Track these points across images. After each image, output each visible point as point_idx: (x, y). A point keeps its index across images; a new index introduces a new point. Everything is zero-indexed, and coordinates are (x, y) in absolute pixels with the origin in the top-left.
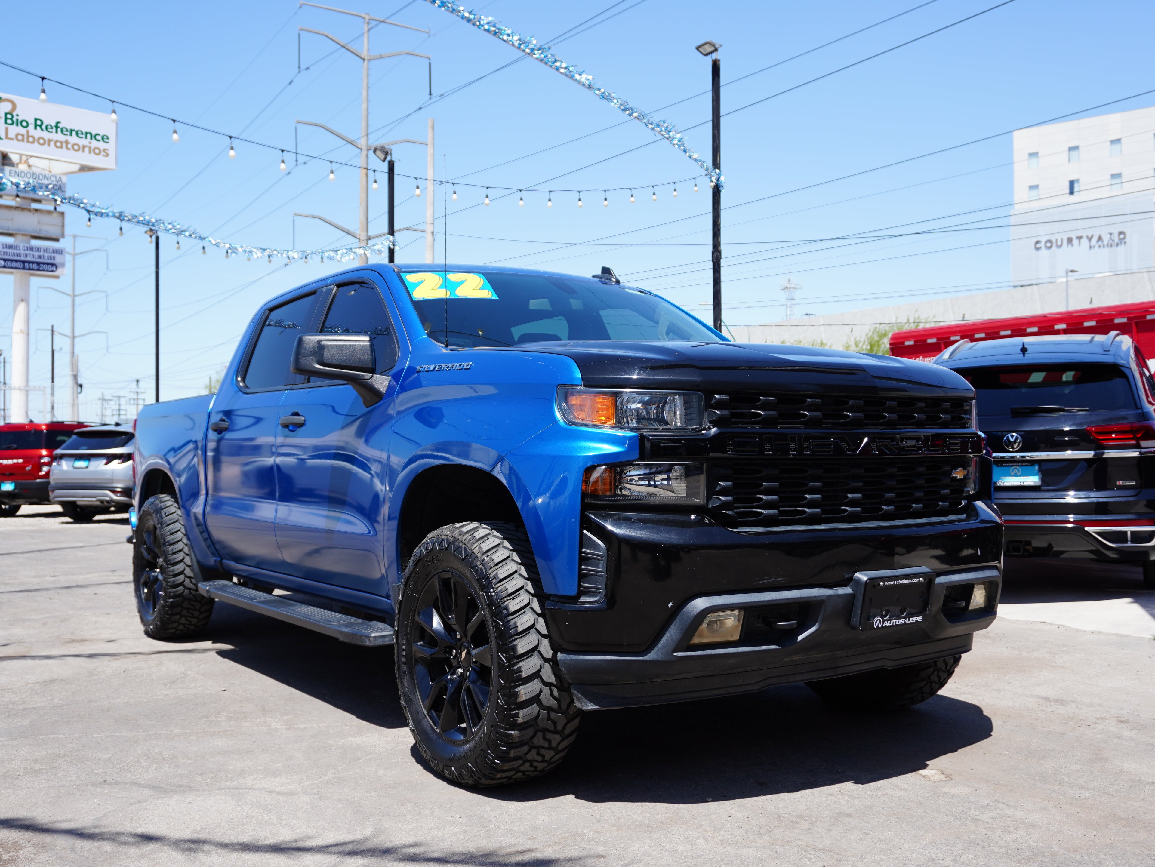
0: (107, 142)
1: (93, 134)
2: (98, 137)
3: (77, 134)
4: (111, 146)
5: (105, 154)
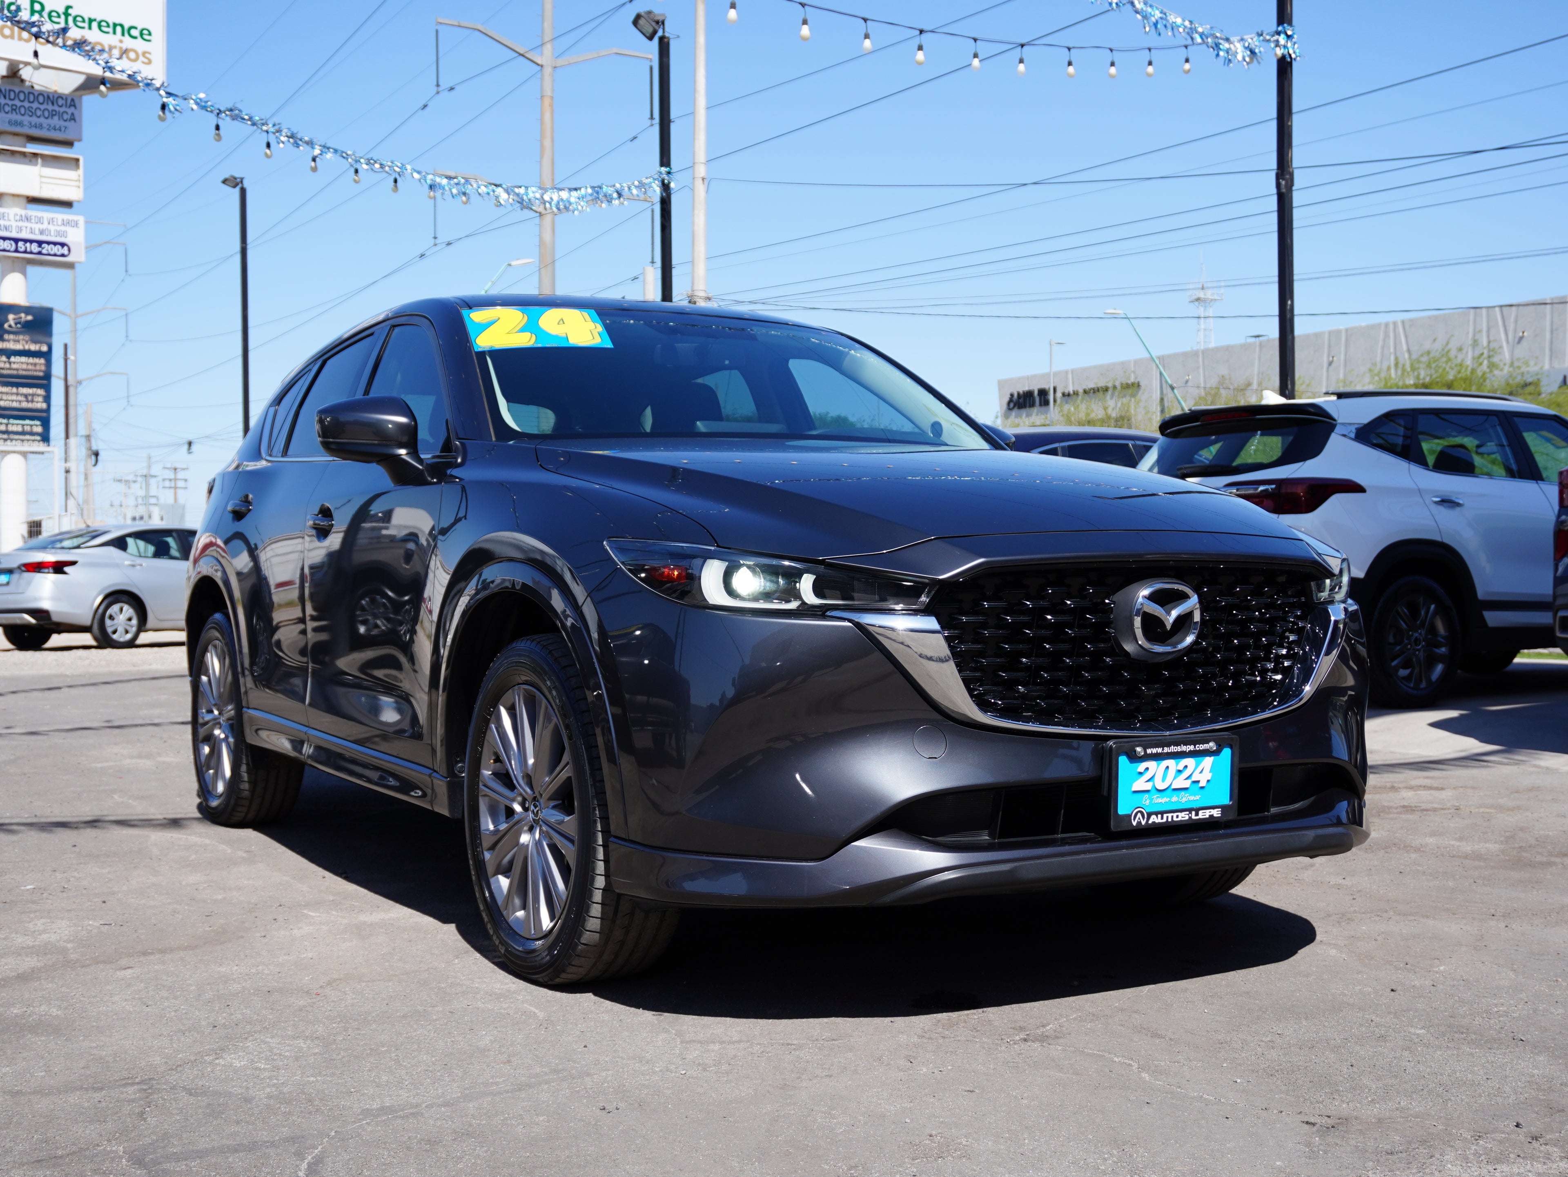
0: (149, 41)
1: (126, 27)
2: (134, 32)
3: (100, 26)
4: (157, 47)
5: (146, 61)
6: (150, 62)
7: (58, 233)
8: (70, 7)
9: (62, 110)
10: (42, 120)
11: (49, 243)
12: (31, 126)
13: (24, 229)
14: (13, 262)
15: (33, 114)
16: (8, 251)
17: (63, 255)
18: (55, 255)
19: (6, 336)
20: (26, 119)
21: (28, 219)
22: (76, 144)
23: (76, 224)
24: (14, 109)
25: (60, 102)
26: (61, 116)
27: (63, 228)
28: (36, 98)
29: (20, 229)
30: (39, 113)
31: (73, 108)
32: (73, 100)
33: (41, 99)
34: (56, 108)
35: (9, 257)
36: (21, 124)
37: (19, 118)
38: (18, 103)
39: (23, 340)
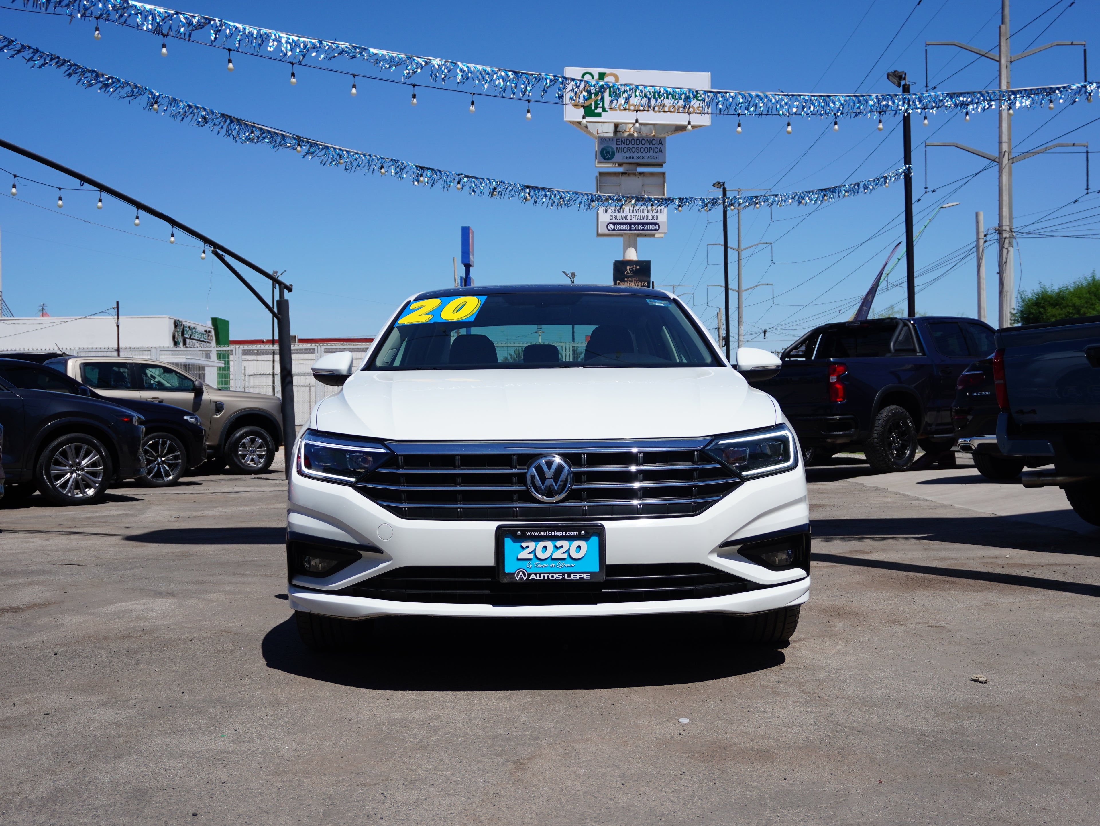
7: (653, 218)
9: (655, 146)
10: (644, 154)
11: (648, 224)
12: (638, 158)
13: (634, 217)
14: (629, 236)
15: (638, 150)
16: (626, 230)
17: (656, 230)
18: (651, 230)
19: (626, 279)
20: (635, 154)
21: (636, 211)
22: (664, 165)
23: (663, 212)
24: (629, 150)
25: (654, 142)
26: (654, 150)
27: (656, 214)
28: (641, 142)
29: (632, 218)
30: (642, 150)
31: (660, 144)
32: (660, 140)
33: (643, 142)
34: (651, 146)
35: (627, 234)
36: (633, 158)
37: (631, 154)
38: (631, 146)
39: (635, 280)
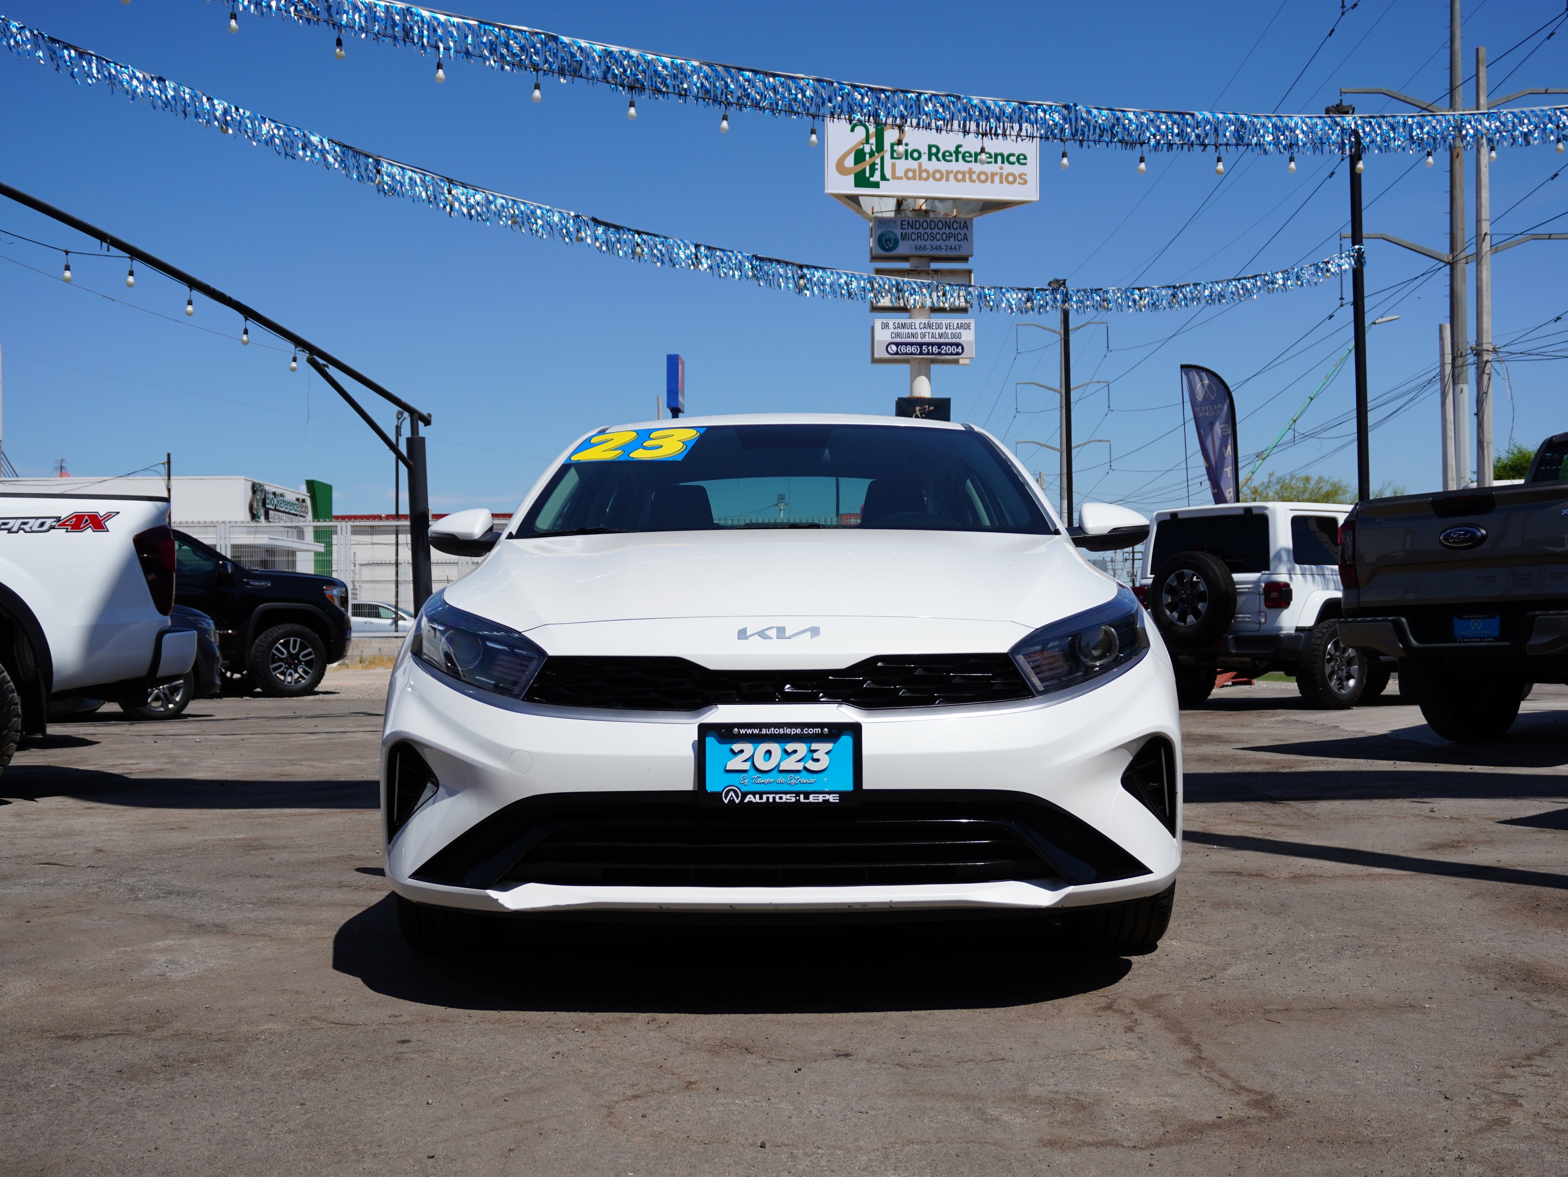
5: (1022, 181)
6: (1025, 182)
7: (954, 336)
8: (960, 146)
9: (957, 232)
10: (941, 242)
11: (946, 344)
12: (932, 248)
13: (927, 334)
14: (919, 362)
15: (933, 237)
16: (915, 354)
17: (958, 354)
18: (951, 354)
20: (928, 243)
21: (930, 326)
22: (970, 258)
23: (968, 327)
24: (919, 236)
25: (955, 225)
26: (956, 237)
27: (958, 331)
28: (936, 225)
29: (923, 335)
30: (938, 237)
31: (965, 229)
32: (965, 222)
33: (940, 225)
34: (952, 231)
35: (916, 359)
36: (925, 248)
37: (923, 243)
38: (922, 231)
